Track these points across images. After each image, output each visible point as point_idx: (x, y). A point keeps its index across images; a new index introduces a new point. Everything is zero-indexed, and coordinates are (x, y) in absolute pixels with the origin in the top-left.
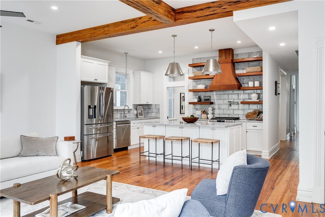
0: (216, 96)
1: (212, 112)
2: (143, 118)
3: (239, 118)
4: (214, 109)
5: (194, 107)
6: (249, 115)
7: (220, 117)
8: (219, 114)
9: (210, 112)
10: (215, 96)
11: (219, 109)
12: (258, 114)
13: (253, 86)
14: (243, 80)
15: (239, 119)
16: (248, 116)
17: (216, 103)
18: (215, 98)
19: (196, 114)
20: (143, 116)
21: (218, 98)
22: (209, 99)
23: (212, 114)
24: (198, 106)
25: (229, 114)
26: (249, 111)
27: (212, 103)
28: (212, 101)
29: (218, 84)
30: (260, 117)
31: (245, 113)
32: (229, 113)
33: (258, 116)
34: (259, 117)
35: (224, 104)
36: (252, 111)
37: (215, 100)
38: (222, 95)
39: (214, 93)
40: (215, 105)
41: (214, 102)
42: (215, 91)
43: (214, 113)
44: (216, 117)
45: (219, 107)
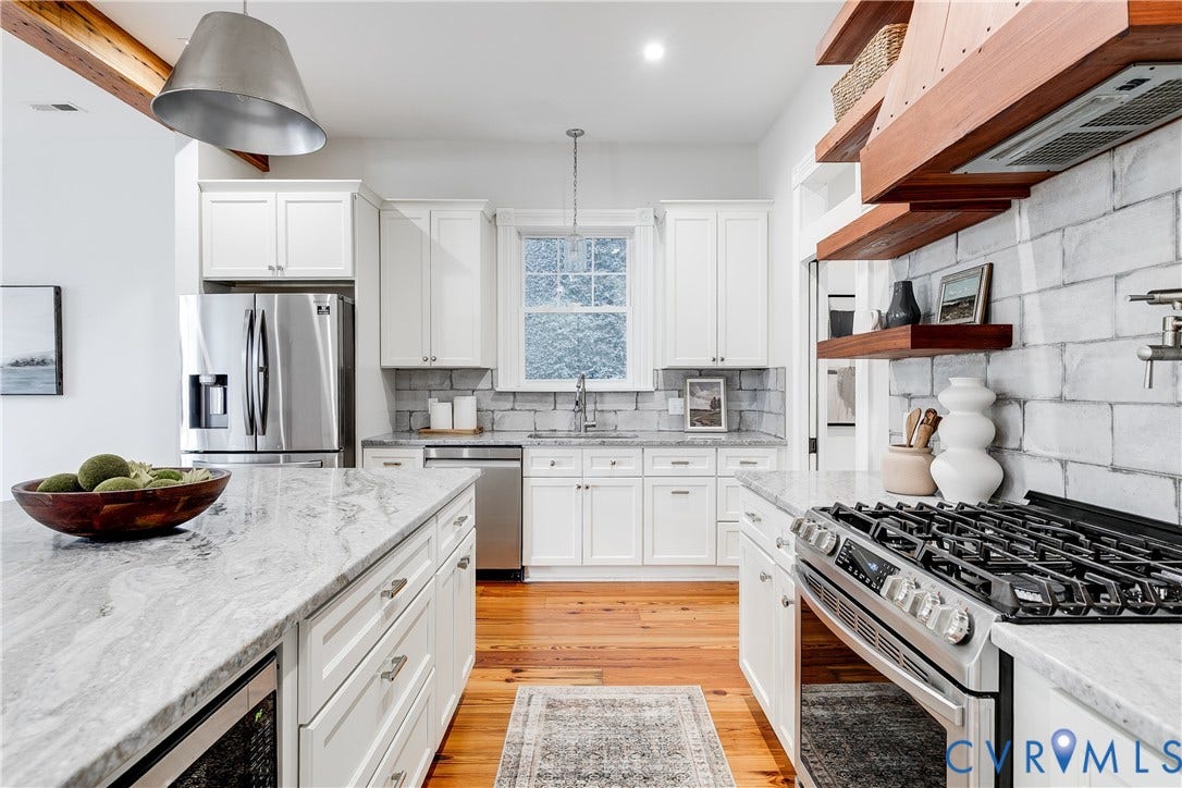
0: (1039, 258)
2: (723, 437)
4: (1022, 403)
8: (1064, 464)
10: (1026, 253)
11: (1061, 399)
17: (1030, 339)
18: (1029, 284)
20: (723, 428)
22: (971, 301)
25: (1176, 480)
27: (999, 338)
28: (1000, 316)
32: (1177, 470)
35: (1117, 338)
37: (1027, 300)
38: (1091, 225)
39: (1020, 220)
40: (1031, 351)
41: (1022, 326)
42: (1025, 203)
43: (1012, 443)
44: (1031, 495)
45: (1064, 380)
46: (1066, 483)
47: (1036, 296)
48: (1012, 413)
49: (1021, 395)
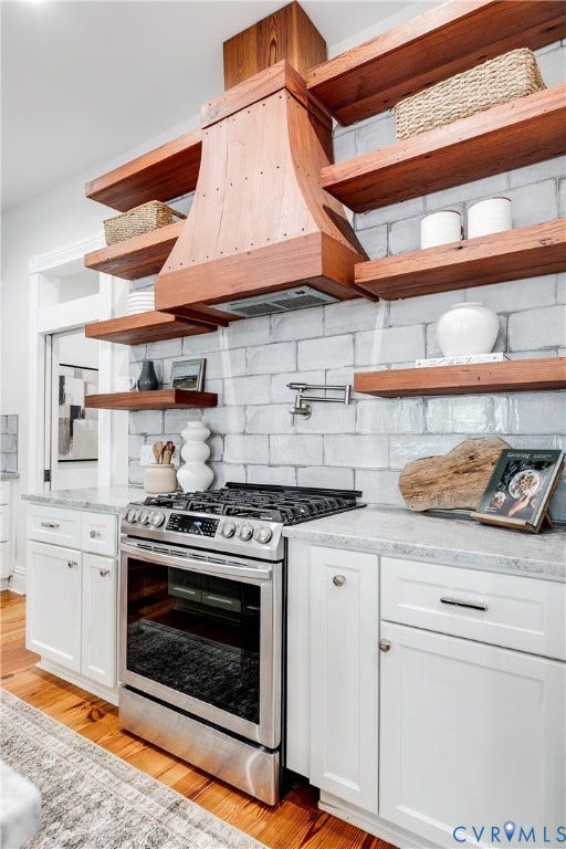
0: (233, 360)
1: (205, 451)
3: (359, 494)
4: (223, 436)
5: (132, 426)
6: (422, 474)
7: (251, 480)
8: (245, 466)
9: (193, 450)
10: (226, 356)
11: (244, 433)
12: (491, 468)
13: (455, 238)
14: (389, 230)
15: (359, 500)
16: (420, 483)
17: (228, 402)
18: (228, 372)
19: (142, 463)
21: (242, 371)
22: (194, 378)
23: (208, 462)
24: (152, 420)
25: (296, 467)
26: (425, 448)
27: (211, 401)
28: (211, 388)
29: (200, 260)
30: (511, 503)
31: (393, 465)
32: (297, 463)
33: (492, 488)
34: (501, 496)
35: (271, 404)
36: (444, 448)
37: (226, 382)
38: (260, 348)
39: (223, 338)
40: (228, 409)
41: (223, 396)
42: (226, 330)
43: (217, 458)
44: (228, 484)
45: (246, 423)
46: (247, 475)
47: (231, 380)
48: (217, 442)
49: (222, 432)
